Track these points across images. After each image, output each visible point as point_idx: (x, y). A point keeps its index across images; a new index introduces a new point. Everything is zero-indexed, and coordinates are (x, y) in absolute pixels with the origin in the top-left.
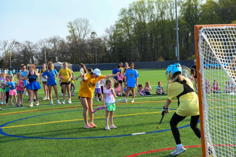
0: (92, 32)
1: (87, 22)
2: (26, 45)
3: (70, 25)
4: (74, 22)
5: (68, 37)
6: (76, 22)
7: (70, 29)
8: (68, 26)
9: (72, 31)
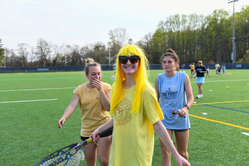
0: (130, 39)
1: (125, 30)
2: (75, 48)
3: (111, 33)
4: (114, 31)
5: (109, 43)
6: (116, 30)
7: (111, 36)
8: (109, 34)
9: (112, 38)
